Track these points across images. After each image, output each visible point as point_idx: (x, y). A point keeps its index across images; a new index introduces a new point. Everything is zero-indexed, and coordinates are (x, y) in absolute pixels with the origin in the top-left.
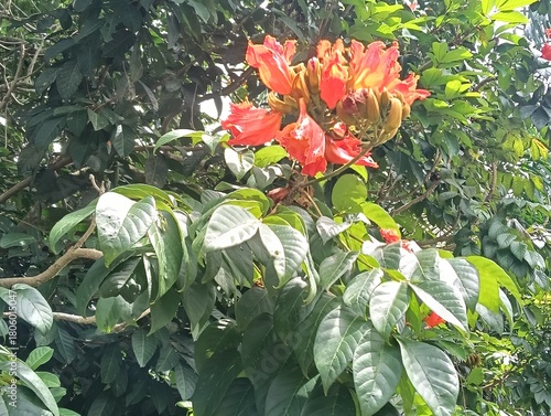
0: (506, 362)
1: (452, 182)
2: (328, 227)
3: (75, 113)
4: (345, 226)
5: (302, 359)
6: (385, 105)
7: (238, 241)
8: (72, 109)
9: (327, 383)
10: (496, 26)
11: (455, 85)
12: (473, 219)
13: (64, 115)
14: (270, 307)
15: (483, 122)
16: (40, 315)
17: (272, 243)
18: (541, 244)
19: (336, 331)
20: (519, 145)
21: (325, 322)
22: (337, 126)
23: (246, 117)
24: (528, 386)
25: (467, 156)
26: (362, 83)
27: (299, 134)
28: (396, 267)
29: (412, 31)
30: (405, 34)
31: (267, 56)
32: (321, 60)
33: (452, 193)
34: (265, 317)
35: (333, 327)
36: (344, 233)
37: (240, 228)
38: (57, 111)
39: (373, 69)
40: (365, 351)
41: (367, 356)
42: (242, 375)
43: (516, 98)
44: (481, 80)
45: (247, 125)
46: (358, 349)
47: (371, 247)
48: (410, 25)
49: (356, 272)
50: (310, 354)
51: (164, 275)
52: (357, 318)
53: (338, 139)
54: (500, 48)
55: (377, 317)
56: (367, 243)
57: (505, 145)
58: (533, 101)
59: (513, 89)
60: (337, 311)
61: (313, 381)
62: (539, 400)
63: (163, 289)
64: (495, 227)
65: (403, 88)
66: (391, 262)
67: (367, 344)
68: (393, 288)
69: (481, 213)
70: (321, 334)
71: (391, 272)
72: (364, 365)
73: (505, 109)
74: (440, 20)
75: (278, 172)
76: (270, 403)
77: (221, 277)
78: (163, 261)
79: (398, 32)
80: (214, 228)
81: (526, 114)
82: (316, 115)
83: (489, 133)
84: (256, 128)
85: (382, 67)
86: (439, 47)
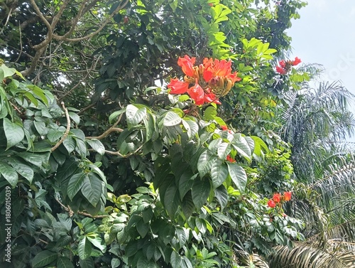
0: (255, 176)
1: (242, 113)
2: (203, 123)
3: (112, 81)
4: (209, 123)
5: (193, 168)
6: (226, 82)
7: (174, 124)
8: (111, 80)
9: (202, 176)
10: (262, 59)
11: (246, 79)
12: (249, 126)
13: (109, 82)
14: (182, 151)
15: (254, 93)
16: (101, 149)
17: (187, 126)
18: (271, 137)
19: (205, 159)
20: (266, 102)
21: (202, 156)
22: (207, 89)
23: (176, 84)
24: (262, 185)
25: (247, 105)
26: (218, 74)
27: (195, 91)
28: (226, 138)
29: (232, 59)
30: (230, 59)
31: (185, 63)
32: (204, 65)
33: (242, 117)
34: (180, 153)
35: (204, 158)
36: (209, 126)
37: (175, 120)
38: (106, 80)
39: (222, 70)
40: (216, 166)
41: (216, 168)
42: (171, 172)
43: (266, 85)
44: (255, 78)
45: (176, 86)
46: (213, 165)
47: (217, 131)
48: (232, 57)
49: (212, 139)
50: (196, 166)
51: (148, 135)
52: (213, 155)
53: (208, 94)
54: (262, 67)
55: (220, 154)
56: (216, 130)
57: (261, 102)
58: (273, 87)
59: (265, 82)
60: (206, 152)
61: (196, 176)
62: (266, 190)
63: (147, 140)
64: (257, 130)
65: (232, 77)
66: (225, 137)
67: (216, 164)
68: (226, 145)
69: (252, 125)
70: (200, 160)
71: (225, 140)
72: (215, 171)
73: (262, 89)
74: (242, 56)
75: (187, 104)
76: (181, 182)
77: (165, 139)
78: (148, 130)
79: (227, 60)
80: (167, 119)
81: (270, 91)
82: (201, 85)
83: (256, 97)
84: (180, 88)
85: (225, 69)
86: (241, 65)
